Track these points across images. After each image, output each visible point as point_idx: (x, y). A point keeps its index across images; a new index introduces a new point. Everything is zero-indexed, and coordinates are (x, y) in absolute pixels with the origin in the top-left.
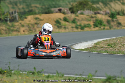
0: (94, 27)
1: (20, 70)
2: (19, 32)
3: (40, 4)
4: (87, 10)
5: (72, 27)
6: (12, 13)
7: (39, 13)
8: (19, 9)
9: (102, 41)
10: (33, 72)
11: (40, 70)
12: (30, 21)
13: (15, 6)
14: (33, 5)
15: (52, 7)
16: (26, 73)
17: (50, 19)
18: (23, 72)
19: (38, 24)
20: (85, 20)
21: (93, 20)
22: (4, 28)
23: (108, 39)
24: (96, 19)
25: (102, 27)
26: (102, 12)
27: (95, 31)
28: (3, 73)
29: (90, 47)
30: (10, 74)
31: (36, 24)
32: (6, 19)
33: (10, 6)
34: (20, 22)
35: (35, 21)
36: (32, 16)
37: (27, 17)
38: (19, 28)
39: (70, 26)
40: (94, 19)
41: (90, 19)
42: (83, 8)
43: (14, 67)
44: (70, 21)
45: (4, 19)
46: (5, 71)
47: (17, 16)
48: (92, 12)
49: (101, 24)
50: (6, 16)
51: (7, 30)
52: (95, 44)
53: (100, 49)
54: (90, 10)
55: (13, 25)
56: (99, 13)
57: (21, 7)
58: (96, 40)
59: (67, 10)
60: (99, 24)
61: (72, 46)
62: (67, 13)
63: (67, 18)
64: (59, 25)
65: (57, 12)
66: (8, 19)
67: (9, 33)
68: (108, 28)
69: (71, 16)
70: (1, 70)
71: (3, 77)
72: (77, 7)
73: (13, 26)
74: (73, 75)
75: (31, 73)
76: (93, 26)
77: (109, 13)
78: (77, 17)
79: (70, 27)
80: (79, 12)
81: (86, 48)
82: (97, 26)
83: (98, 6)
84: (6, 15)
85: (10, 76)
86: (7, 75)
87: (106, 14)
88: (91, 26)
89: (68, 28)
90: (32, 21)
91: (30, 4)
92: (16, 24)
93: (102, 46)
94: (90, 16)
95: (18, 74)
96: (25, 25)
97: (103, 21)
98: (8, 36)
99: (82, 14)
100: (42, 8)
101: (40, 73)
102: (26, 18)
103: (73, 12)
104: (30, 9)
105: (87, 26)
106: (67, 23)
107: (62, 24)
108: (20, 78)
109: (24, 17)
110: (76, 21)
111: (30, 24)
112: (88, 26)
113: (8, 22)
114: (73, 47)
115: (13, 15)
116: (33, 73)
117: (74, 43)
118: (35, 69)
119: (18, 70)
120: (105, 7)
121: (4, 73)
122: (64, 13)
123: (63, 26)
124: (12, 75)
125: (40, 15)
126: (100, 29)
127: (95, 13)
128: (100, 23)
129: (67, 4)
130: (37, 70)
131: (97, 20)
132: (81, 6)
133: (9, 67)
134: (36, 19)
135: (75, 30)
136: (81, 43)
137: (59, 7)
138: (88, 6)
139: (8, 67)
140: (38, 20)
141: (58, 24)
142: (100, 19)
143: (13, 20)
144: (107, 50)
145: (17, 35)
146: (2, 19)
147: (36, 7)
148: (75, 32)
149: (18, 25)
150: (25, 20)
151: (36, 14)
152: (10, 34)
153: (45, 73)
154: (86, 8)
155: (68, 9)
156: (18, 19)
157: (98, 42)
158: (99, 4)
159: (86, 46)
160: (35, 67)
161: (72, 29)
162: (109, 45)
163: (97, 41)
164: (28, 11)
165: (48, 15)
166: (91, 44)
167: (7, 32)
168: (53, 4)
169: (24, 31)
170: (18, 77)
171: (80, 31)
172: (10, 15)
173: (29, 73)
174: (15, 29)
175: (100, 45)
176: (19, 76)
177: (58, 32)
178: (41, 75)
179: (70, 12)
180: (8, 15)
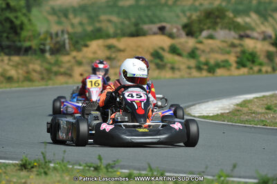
0: (238, 68)
1: (69, 162)
2: (70, 76)
3: (118, 14)
4: (221, 29)
5: (189, 68)
6: (57, 34)
7: (115, 36)
8: (72, 25)
9: (254, 98)
10: (95, 166)
11: (111, 162)
12: (95, 53)
13: (63, 19)
14: (103, 17)
15: (144, 23)
16: (81, 168)
17: (140, 50)
18: (73, 165)
19: (114, 59)
20: (217, 52)
21: (236, 53)
22: (38, 68)
23: (267, 94)
24: (242, 49)
25: (256, 68)
26: (255, 34)
27: (239, 75)
28: (29, 167)
29: (228, 111)
30: (46, 170)
31: (109, 59)
32: (42, 47)
33: (53, 19)
34: (74, 54)
35: (107, 53)
36: (100, 42)
37: (89, 43)
38: (71, 69)
39: (184, 63)
40: (238, 49)
41: (228, 49)
42: (214, 25)
43: (54, 155)
44: (185, 54)
45: (37, 48)
46: (35, 164)
47: (67, 41)
48: (233, 33)
49: (253, 62)
50: (42, 42)
51: (45, 72)
52: (237, 105)
53: (249, 117)
54: (230, 29)
55: (57, 61)
56: (248, 36)
57: (76, 21)
58: (241, 97)
59: (178, 30)
60: (249, 60)
61: (187, 110)
62: (178, 36)
63: (178, 46)
64: (161, 63)
65: (155, 34)
66: (47, 48)
67: (50, 79)
68: (269, 69)
69: (187, 42)
70: (26, 161)
71: (29, 177)
72: (200, 21)
73: (57, 63)
74: (185, 173)
75: (92, 169)
76: (235, 65)
77: (270, 37)
78: (199, 46)
79: (183, 67)
80: (205, 33)
81: (218, 115)
82: (244, 66)
83: (248, 20)
84: (41, 39)
85: (46, 173)
86: (37, 171)
87: (264, 39)
88: (230, 65)
89: (179, 69)
90: (99, 52)
91: (97, 16)
92: (65, 59)
93: (254, 109)
94: (229, 43)
95: (63, 171)
96: (84, 61)
97: (258, 54)
98: (47, 85)
99: (211, 37)
100: (122, 23)
101: (112, 167)
102: (86, 46)
103: (190, 33)
104: (98, 25)
105: (222, 64)
106: (177, 58)
107: (165, 60)
108: (67, 178)
109: (82, 43)
110: (198, 52)
111: (94, 58)
112: (224, 65)
113: (47, 55)
114: (190, 112)
115: (59, 39)
116: (96, 169)
117: (191, 103)
118: (100, 159)
119: (63, 161)
120: (263, 23)
121: (32, 167)
122: (171, 36)
123: (169, 65)
124: (50, 173)
125: (119, 40)
126: (251, 71)
127: (241, 37)
128: (250, 58)
129: (178, 16)
130: (105, 162)
131: (243, 52)
132: (208, 21)
133: (42, 153)
134: (110, 47)
135: (195, 73)
136: (208, 101)
137: (161, 21)
138: (226, 21)
139: (40, 154)
140: (113, 50)
141: (158, 61)
142: (250, 50)
143: (58, 49)
144: (264, 119)
145: (66, 83)
146: (34, 47)
147: (110, 21)
148: (194, 77)
149: (69, 62)
150: (85, 49)
151: (108, 36)
152: (50, 82)
153: (123, 167)
154: (220, 25)
155: (180, 27)
156: (70, 47)
157: (244, 101)
158: (249, 16)
159: (217, 109)
160: (99, 156)
161: (188, 71)
162: (268, 108)
163: (242, 100)
164: (92, 31)
165: (135, 39)
166: (229, 106)
167: (45, 76)
168: (147, 16)
169: (81, 75)
170: (61, 176)
171: (206, 77)
172: (52, 38)
173: (87, 168)
174: (62, 70)
175: (250, 106)
176: (65, 175)
177: (157, 79)
178: (115, 173)
179: (183, 33)
180: (45, 39)
